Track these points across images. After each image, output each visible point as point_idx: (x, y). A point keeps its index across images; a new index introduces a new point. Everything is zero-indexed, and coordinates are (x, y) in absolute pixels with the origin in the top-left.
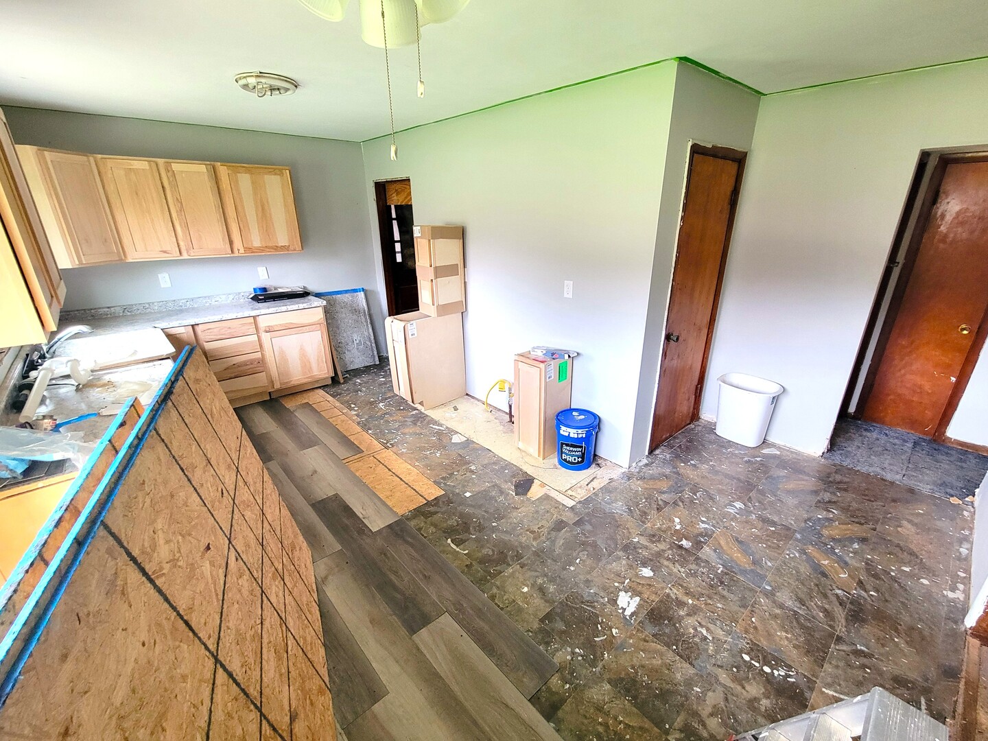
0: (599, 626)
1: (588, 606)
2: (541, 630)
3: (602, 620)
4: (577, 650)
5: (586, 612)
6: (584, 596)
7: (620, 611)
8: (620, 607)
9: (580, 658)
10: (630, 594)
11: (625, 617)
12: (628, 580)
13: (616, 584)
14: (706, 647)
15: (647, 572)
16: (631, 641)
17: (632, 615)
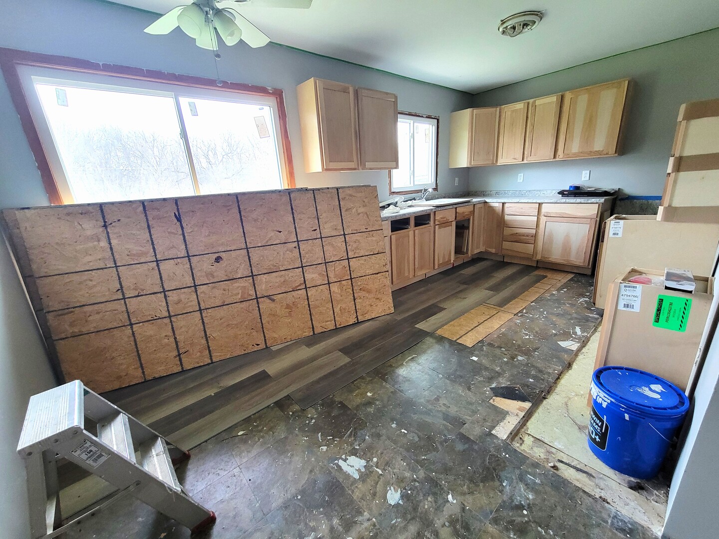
0: (331, 437)
1: (351, 432)
2: (333, 402)
3: (336, 441)
4: (314, 421)
5: (345, 430)
6: (362, 431)
7: (343, 457)
8: (348, 457)
9: (307, 422)
10: (363, 470)
11: (338, 459)
12: (380, 472)
13: (375, 460)
14: (292, 533)
15: (394, 497)
16: (313, 459)
17: (339, 467)
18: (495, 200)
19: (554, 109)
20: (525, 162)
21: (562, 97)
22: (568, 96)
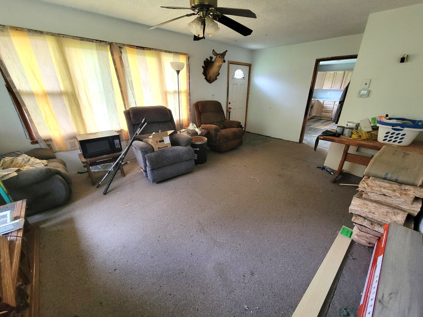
18: (321, 100)
19: (342, 75)
20: (331, 89)
21: (345, 72)
22: (347, 72)
